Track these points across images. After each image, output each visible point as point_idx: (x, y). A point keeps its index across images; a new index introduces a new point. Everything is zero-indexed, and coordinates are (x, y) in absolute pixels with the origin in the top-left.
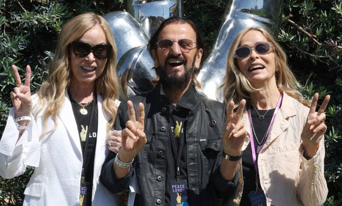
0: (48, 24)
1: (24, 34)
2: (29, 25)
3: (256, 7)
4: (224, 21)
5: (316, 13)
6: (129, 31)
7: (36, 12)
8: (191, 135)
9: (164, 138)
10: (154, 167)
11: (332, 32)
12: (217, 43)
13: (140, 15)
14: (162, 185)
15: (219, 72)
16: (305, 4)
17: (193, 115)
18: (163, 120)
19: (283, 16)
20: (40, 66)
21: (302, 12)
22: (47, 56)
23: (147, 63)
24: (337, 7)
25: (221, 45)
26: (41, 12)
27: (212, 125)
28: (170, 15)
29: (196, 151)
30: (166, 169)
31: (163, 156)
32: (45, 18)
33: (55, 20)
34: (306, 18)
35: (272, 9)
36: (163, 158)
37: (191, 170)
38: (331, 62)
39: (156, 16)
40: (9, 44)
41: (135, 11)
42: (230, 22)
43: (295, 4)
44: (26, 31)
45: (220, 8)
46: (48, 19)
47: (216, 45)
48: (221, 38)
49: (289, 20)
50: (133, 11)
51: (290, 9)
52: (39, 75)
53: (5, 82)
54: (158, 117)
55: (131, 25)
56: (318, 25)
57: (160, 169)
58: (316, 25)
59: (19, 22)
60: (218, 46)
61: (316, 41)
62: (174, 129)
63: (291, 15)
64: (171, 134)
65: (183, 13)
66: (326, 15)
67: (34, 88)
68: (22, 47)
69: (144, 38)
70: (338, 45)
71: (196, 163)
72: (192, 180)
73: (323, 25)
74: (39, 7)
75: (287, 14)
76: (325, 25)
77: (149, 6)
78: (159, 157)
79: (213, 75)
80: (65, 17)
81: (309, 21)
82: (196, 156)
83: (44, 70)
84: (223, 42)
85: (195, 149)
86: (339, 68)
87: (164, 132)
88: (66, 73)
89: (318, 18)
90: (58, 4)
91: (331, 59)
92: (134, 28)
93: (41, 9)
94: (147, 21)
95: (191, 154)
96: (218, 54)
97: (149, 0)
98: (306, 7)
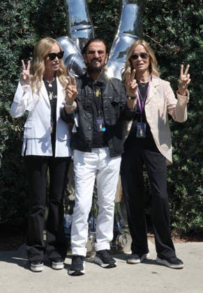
0: (30, 44)
1: (19, 49)
2: (21, 45)
3: (130, 30)
4: (115, 38)
6: (69, 46)
7: (24, 39)
8: (105, 95)
9: (90, 97)
13: (74, 38)
14: (91, 120)
15: (114, 63)
16: (153, 27)
17: (105, 86)
18: (90, 89)
21: (153, 31)
26: (26, 38)
27: (114, 90)
28: (89, 37)
30: (92, 113)
32: (28, 41)
33: (33, 42)
39: (82, 37)
40: (12, 55)
42: (117, 38)
43: (149, 27)
45: (113, 31)
46: (30, 41)
49: (147, 35)
50: (71, 36)
54: (87, 87)
55: (70, 43)
56: (160, 37)
57: (89, 112)
59: (16, 44)
60: (112, 50)
61: (160, 45)
62: (95, 93)
64: (94, 95)
66: (164, 32)
72: (106, 118)
74: (26, 36)
75: (145, 32)
76: (164, 37)
77: (78, 32)
78: (88, 107)
81: (156, 35)
82: (107, 105)
84: (115, 48)
87: (90, 94)
90: (34, 34)
94: (78, 40)
97: (78, 30)
98: (154, 29)
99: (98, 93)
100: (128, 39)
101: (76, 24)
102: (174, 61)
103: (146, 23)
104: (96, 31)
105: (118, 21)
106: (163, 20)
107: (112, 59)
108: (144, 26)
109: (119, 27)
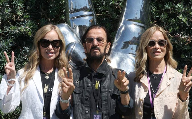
0: (24, 32)
1: (12, 38)
2: (14, 33)
3: (136, 18)
4: (119, 26)
5: (169, 19)
6: (68, 34)
7: (17, 26)
8: (104, 88)
9: (89, 90)
10: (84, 106)
11: (178, 30)
12: (116, 38)
13: (74, 25)
15: (118, 54)
16: (162, 15)
17: (105, 76)
18: (89, 80)
19: (151, 22)
20: (21, 55)
21: (161, 19)
22: (24, 49)
23: (78, 51)
24: (180, 16)
25: (118, 39)
26: (20, 26)
28: (90, 24)
29: (107, 96)
31: (89, 100)
32: (22, 29)
33: (28, 30)
34: (164, 22)
35: (145, 18)
36: (89, 101)
37: (104, 106)
38: (178, 45)
39: (82, 25)
40: (4, 44)
41: (71, 23)
42: (122, 26)
43: (157, 15)
44: (12, 37)
45: (117, 19)
46: (24, 29)
47: (115, 39)
48: (118, 36)
49: (154, 24)
50: (70, 23)
51: (155, 18)
52: (20, 60)
53: (2, 64)
54: (86, 79)
55: (69, 30)
56: (170, 26)
57: (87, 107)
58: (169, 26)
59: (8, 32)
60: (116, 39)
61: (169, 35)
62: (95, 85)
63: (155, 21)
64: (93, 88)
65: (97, 22)
66: (174, 20)
67: (18, 67)
68: (11, 45)
69: (76, 37)
70: (181, 36)
71: (107, 103)
72: (104, 112)
73: (173, 26)
74: (19, 23)
75: (153, 21)
76: (174, 26)
77: (78, 20)
78: (86, 100)
79: (114, 55)
80: (33, 28)
81: (165, 24)
82: (107, 99)
83: (23, 57)
84: (119, 38)
85: (106, 95)
86: (182, 49)
87: (89, 86)
89: (170, 22)
90: (29, 21)
91: (178, 44)
92: (71, 32)
93: (20, 24)
94: (78, 28)
95: (104, 98)
96: (117, 44)
97: (78, 17)
98: (163, 17)
101: (77, 10)
102: (185, 52)
103: (154, 10)
104: (98, 18)
105: (123, 9)
106: (173, 7)
108: (152, 14)
109: (124, 14)
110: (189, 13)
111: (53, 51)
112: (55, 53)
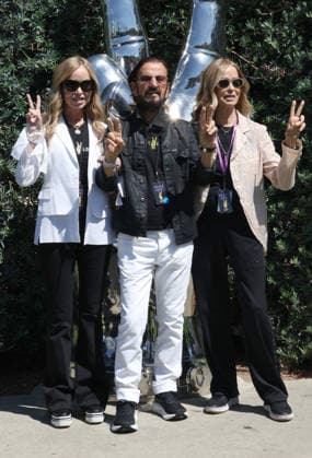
0: (47, 67)
1: (29, 76)
2: (32, 69)
3: (206, 43)
4: (182, 55)
5: (252, 44)
6: (108, 69)
7: (36, 58)
8: (165, 147)
10: (137, 173)
11: (265, 59)
13: (117, 56)
14: (144, 186)
15: (180, 96)
16: (243, 38)
17: (165, 132)
18: (141, 136)
19: (227, 48)
21: (241, 44)
24: (269, 39)
25: (180, 74)
26: (40, 58)
27: (181, 138)
30: (146, 174)
32: (44, 62)
33: (51, 63)
34: (245, 49)
35: (218, 43)
38: (266, 82)
39: (130, 56)
40: (18, 85)
41: (113, 53)
42: (186, 56)
43: (236, 38)
44: (30, 74)
45: (178, 45)
46: (46, 63)
47: (177, 74)
48: (180, 69)
49: (232, 51)
50: (111, 53)
51: (233, 43)
54: (137, 134)
55: (110, 64)
57: (142, 174)
58: (254, 54)
59: (24, 67)
61: (253, 66)
62: (150, 143)
63: (234, 48)
64: (149, 147)
66: (260, 46)
69: (120, 74)
70: (271, 68)
73: (259, 54)
75: (230, 47)
77: (123, 48)
78: (140, 165)
80: (59, 60)
84: (182, 73)
86: (273, 86)
88: (59, 104)
89: (255, 48)
90: (53, 51)
91: (266, 80)
92: (112, 67)
93: (40, 55)
94: (122, 62)
96: (179, 82)
97: (123, 44)
98: (244, 40)
99: (154, 144)
100: (203, 58)
101: (120, 34)
103: (230, 31)
104: (152, 45)
105: (187, 29)
106: (258, 26)
107: (178, 90)
108: (228, 36)
109: (189, 38)
110: (280, 35)
111: (83, 96)
112: (86, 99)
